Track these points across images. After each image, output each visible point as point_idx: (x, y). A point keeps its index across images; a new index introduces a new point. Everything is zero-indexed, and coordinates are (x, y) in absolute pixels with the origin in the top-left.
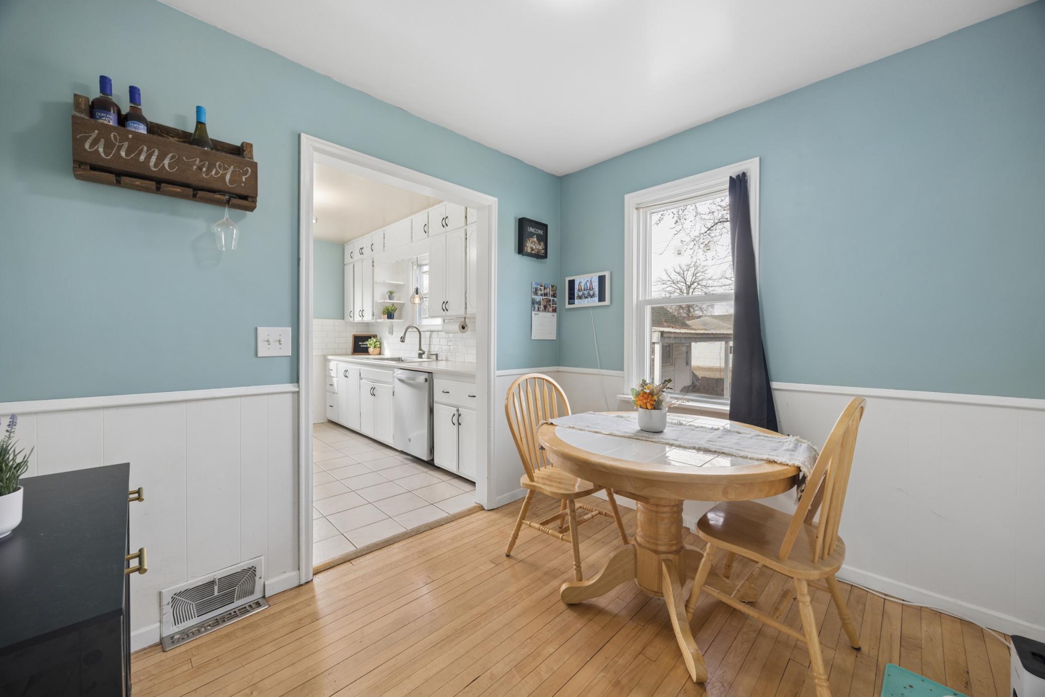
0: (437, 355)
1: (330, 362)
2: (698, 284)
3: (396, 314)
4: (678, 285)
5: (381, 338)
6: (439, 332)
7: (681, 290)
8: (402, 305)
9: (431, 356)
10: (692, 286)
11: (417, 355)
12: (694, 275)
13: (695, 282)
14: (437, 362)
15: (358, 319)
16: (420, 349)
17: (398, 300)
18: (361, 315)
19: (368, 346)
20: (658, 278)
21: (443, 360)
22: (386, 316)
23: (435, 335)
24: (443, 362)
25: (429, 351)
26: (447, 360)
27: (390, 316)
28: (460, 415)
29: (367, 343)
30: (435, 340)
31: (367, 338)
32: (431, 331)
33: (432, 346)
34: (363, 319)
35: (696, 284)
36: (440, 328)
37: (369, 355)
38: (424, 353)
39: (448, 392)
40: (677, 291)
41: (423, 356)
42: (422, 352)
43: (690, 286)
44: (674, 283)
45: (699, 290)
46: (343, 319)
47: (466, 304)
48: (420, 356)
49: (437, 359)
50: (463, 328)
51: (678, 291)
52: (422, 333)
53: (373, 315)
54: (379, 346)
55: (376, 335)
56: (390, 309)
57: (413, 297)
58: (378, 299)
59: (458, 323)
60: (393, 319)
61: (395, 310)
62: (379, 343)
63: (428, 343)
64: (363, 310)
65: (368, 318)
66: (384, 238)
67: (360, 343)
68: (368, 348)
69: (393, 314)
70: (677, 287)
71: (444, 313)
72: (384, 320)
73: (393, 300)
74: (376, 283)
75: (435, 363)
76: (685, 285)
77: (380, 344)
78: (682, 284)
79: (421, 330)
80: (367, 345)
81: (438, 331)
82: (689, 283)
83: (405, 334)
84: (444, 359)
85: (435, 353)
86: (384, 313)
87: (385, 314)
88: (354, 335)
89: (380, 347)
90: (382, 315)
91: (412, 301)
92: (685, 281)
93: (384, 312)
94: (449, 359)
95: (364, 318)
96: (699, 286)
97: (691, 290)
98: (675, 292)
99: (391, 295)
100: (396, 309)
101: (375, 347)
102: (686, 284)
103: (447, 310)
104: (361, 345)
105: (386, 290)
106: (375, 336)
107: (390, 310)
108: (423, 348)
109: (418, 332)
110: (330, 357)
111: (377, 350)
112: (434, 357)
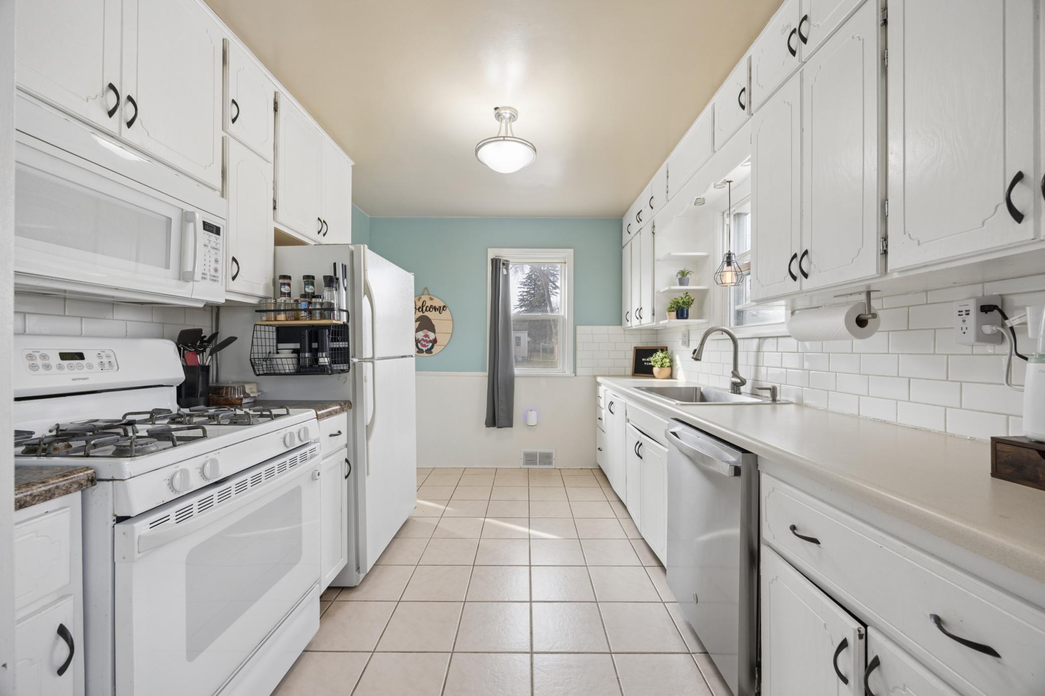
0: (773, 391)
1: (601, 386)
3: (691, 311)
5: (672, 352)
6: (780, 339)
8: (704, 293)
9: (760, 392)
11: (728, 386)
14: (774, 409)
15: (634, 323)
16: (735, 373)
17: (698, 285)
18: (638, 316)
19: (652, 364)
21: (791, 403)
22: (674, 314)
23: (768, 345)
24: (792, 407)
25: (756, 380)
26: (800, 404)
27: (681, 312)
28: (876, 662)
29: (651, 359)
30: (770, 357)
31: (651, 352)
32: (760, 338)
33: (763, 370)
34: (640, 321)
36: (784, 330)
37: (654, 377)
38: (743, 382)
39: (815, 541)
41: (742, 389)
42: (739, 381)
46: (621, 324)
47: (885, 239)
48: (736, 388)
49: (774, 400)
50: (861, 322)
52: (740, 343)
53: (653, 314)
54: (668, 364)
55: (667, 348)
56: (681, 302)
57: (721, 273)
58: (662, 287)
59: (846, 310)
60: (687, 318)
61: (689, 304)
62: (668, 360)
63: (752, 361)
64: (641, 308)
65: (647, 320)
66: (668, 177)
67: (643, 360)
68: (652, 367)
69: (687, 311)
71: (794, 286)
72: (672, 321)
73: (687, 285)
74: (659, 260)
75: (768, 408)
77: (671, 361)
79: (737, 336)
80: (650, 362)
81: (777, 337)
83: (702, 344)
84: (793, 400)
85: (770, 386)
86: (670, 310)
87: (673, 311)
88: (635, 347)
89: (671, 367)
90: (667, 314)
91: (719, 282)
93: (671, 308)
94: (806, 401)
95: (642, 320)
99: (683, 277)
100: (692, 301)
101: (662, 366)
103: (806, 275)
104: (644, 362)
105: (674, 271)
106: (664, 349)
107: (681, 304)
108: (742, 373)
109: (731, 342)
110: (599, 379)
111: (667, 371)
112: (768, 394)
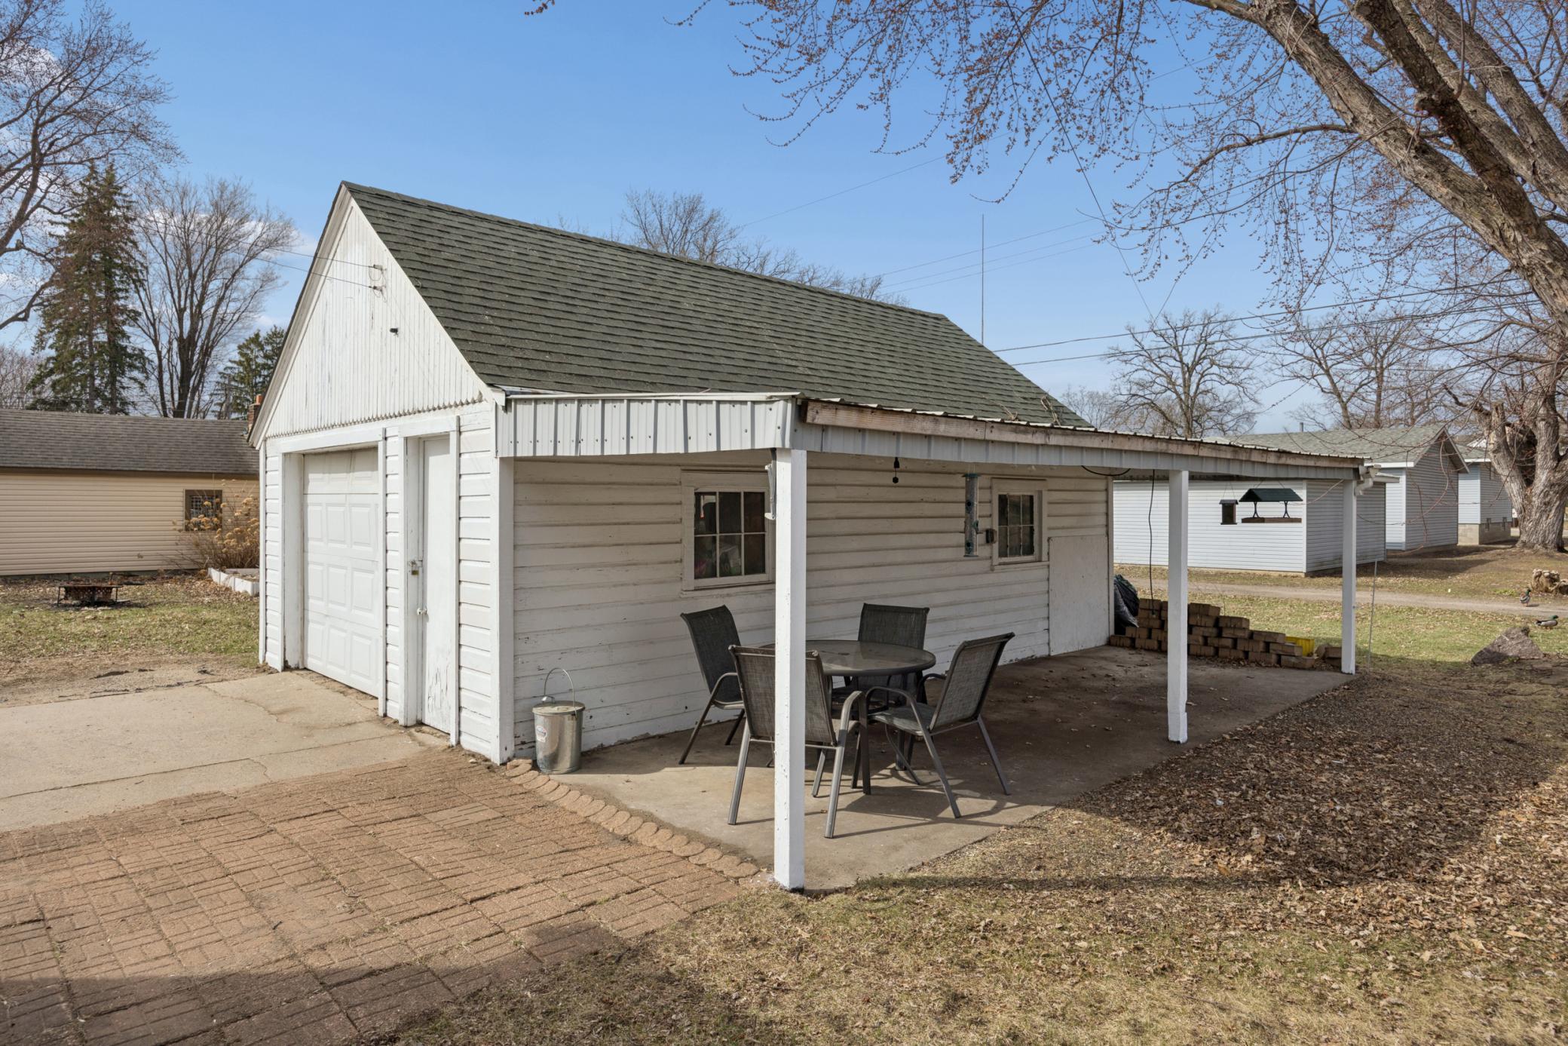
2: (1213, 363)
4: (1163, 366)
7: (1169, 377)
10: (1198, 368)
12: (1203, 340)
13: (1205, 358)
20: (1112, 348)
35: (1206, 363)
40: (1158, 380)
43: (1194, 368)
44: (1152, 360)
45: (1214, 377)
51: (1163, 381)
70: (1159, 371)
76: (1179, 364)
78: (1172, 362)
82: (1188, 359)
92: (1180, 354)
96: (1215, 369)
97: (1195, 379)
98: (1154, 382)
102: (1181, 361)
